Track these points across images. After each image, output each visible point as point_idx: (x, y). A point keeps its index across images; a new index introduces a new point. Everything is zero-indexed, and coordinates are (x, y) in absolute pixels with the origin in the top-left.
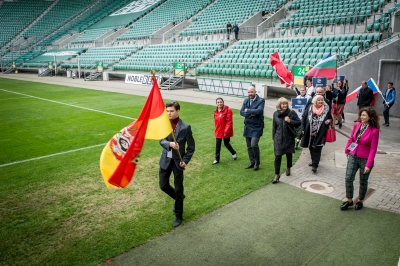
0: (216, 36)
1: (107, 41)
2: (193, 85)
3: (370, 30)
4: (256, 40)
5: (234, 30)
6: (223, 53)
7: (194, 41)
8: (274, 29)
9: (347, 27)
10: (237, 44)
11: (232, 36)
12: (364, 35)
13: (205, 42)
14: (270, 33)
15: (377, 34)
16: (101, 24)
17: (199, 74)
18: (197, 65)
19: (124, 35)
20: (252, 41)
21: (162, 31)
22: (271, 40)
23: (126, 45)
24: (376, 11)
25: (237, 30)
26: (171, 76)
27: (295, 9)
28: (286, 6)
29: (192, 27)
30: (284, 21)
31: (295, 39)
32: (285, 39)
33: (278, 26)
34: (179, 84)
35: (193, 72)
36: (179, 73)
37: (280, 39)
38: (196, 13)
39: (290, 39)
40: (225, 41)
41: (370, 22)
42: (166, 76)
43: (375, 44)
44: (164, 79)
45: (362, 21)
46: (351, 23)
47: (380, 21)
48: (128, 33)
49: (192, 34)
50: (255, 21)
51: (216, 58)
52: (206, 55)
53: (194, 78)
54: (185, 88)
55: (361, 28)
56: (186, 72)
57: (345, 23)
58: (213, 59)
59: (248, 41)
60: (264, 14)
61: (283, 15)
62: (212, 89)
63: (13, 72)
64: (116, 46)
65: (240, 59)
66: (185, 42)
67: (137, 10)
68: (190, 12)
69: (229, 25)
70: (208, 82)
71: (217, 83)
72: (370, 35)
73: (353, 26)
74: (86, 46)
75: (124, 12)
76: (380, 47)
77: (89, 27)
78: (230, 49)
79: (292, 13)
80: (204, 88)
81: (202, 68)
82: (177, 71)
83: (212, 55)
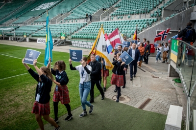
0: (81, 20)
1: (29, 23)
2: (69, 44)
3: (153, 17)
4: (100, 22)
6: (84, 28)
7: (70, 22)
8: (108, 17)
9: (142, 15)
10: (91, 24)
11: (89, 20)
12: (149, 19)
13: (76, 23)
14: (106, 18)
15: (155, 19)
16: (27, 14)
17: (73, 38)
18: (71, 34)
19: (38, 20)
20: (98, 22)
21: (56, 18)
22: (107, 22)
23: (39, 25)
24: (155, 7)
25: (91, 17)
26: (59, 39)
27: (118, 7)
28: (114, 6)
29: (70, 16)
30: (113, 13)
31: (118, 21)
32: (113, 21)
33: (110, 15)
34: (63, 43)
35: (69, 37)
36: (63, 38)
37: (111, 21)
38: (72, 9)
39: (115, 21)
40: (86, 22)
41: (152, 13)
42: (56, 39)
43: (155, 23)
44: (56, 41)
45: (149, 12)
46: (144, 13)
47: (157, 12)
48: (40, 19)
49: (70, 19)
50: (99, 13)
51: (81, 30)
52: (76, 29)
53: (70, 40)
54: (66, 45)
55: (148, 16)
56: (66, 38)
57: (141, 13)
58: (79, 31)
59: (96, 22)
60: (104, 9)
61: (112, 10)
62: (78, 46)
64: (34, 25)
65: (92, 31)
66: (67, 23)
67: (45, 8)
68: (69, 9)
69: (87, 15)
70: (76, 42)
71: (81, 43)
72: (152, 19)
73: (144, 15)
74: (19, 25)
75: (38, 9)
76: (157, 24)
77: (21, 16)
78: (87, 26)
79: (117, 9)
80: (74, 45)
81: (74, 35)
82: (62, 37)
83: (79, 29)
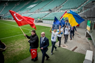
0: (47, 12)
1: (25, 13)
2: (42, 22)
3: (78, 10)
4: (55, 12)
5: (50, 10)
6: (48, 15)
7: (42, 13)
8: (58, 10)
9: (74, 10)
10: (51, 13)
11: (50, 12)
12: (77, 11)
13: (44, 13)
14: (58, 11)
15: (80, 11)
16: (25, 10)
17: (43, 19)
18: (42, 18)
19: (29, 12)
20: (54, 13)
21: (36, 11)
22: (58, 12)
23: (29, 14)
24: (80, 6)
25: (51, 11)
26: (37, 20)
27: (63, 6)
28: (61, 6)
29: (42, 10)
30: (61, 9)
31: (63, 12)
32: (61, 12)
33: (59, 10)
34: (39, 22)
35: (42, 19)
36: (39, 19)
37: (60, 12)
38: (43, 7)
39: (62, 12)
40: (49, 13)
41: (78, 8)
42: (36, 20)
43: (79, 13)
44: (36, 21)
45: (77, 8)
46: (74, 9)
47: (80, 8)
48: (30, 11)
49: (42, 11)
50: (55, 9)
51: (47, 16)
52: (45, 16)
54: (40, 22)
55: (76, 10)
56: (40, 19)
57: (73, 9)
59: (53, 13)
60: (57, 7)
61: (60, 7)
62: (45, 23)
63: (7, 19)
64: (27, 14)
65: (51, 16)
66: (41, 13)
67: (32, 7)
69: (49, 10)
70: (45, 21)
72: (78, 11)
73: (75, 9)
74: (21, 14)
75: (29, 7)
77: (22, 10)
78: (49, 14)
79: (62, 7)
80: (44, 22)
81: (44, 18)
82: (38, 19)
83: (46, 16)
